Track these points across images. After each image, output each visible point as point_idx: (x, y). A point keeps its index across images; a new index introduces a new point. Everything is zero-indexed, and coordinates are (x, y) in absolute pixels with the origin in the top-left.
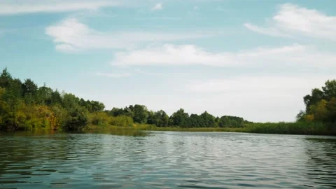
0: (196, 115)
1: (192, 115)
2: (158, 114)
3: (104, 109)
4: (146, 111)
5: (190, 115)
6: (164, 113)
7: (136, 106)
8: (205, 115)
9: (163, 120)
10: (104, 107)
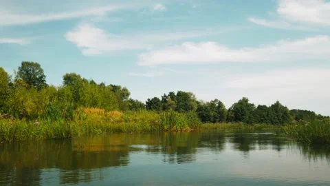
0: (265, 106)
1: (260, 107)
2: (212, 105)
3: (129, 97)
4: (193, 101)
5: (256, 105)
6: (220, 103)
7: (179, 93)
8: (277, 107)
9: (219, 113)
10: (128, 95)
